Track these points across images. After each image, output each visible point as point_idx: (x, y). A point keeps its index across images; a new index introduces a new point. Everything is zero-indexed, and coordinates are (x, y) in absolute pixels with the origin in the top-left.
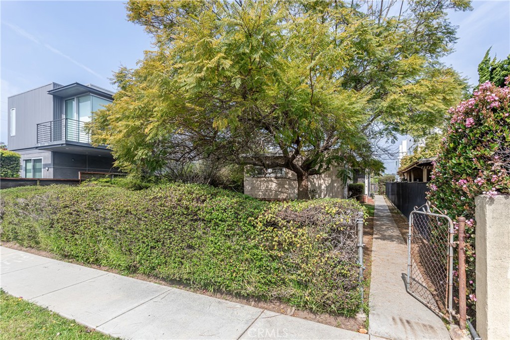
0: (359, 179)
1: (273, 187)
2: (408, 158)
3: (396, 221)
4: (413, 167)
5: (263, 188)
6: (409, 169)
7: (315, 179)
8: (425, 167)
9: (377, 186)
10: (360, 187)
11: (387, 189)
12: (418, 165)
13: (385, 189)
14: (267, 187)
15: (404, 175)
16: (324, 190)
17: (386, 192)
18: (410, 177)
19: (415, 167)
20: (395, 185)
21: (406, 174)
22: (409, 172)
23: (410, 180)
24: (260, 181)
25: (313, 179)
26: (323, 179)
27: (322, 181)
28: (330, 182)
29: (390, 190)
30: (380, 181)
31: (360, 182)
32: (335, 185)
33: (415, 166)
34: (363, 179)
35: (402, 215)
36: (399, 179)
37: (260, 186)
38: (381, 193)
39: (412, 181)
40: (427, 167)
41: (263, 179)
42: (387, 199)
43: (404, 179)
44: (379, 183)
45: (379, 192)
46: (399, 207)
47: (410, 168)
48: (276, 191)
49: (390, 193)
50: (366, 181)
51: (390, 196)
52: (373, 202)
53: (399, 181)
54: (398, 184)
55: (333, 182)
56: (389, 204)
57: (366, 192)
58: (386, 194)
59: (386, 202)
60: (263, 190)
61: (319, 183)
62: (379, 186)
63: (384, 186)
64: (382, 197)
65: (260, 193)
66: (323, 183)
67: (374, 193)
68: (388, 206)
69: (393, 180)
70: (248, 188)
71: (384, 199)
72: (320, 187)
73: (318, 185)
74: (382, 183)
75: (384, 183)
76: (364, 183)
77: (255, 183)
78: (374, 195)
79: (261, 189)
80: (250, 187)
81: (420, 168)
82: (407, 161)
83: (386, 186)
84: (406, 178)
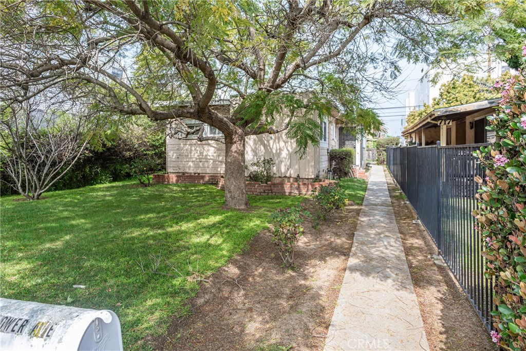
0: (347, 143)
1: (210, 154)
2: (417, 114)
3: (397, 214)
4: (424, 123)
5: (195, 155)
6: (418, 127)
8: (443, 122)
9: (375, 152)
10: (346, 155)
11: (389, 157)
12: (433, 120)
13: (385, 157)
14: (201, 153)
15: (411, 137)
16: (285, 158)
17: (387, 161)
18: (420, 140)
19: (428, 123)
20: (398, 151)
21: (413, 135)
22: (418, 132)
23: (420, 144)
24: (191, 145)
25: (268, 141)
26: (284, 141)
27: (282, 144)
28: (295, 146)
29: (392, 158)
30: (379, 146)
31: (348, 147)
33: (429, 120)
34: (353, 142)
35: (408, 202)
36: (404, 142)
37: (191, 153)
38: (380, 163)
39: (423, 146)
40: (447, 122)
42: (387, 172)
43: (411, 143)
44: (378, 148)
45: (377, 160)
46: (402, 188)
47: (421, 125)
48: (214, 161)
49: (392, 162)
50: (358, 145)
51: (392, 167)
52: (366, 176)
53: (404, 145)
54: (402, 149)
56: (390, 180)
57: (358, 162)
58: (387, 164)
59: (386, 177)
60: (194, 159)
61: (278, 148)
62: (378, 152)
63: (384, 152)
64: (381, 168)
65: (191, 164)
66: (283, 147)
67: (371, 162)
68: (388, 184)
69: (397, 144)
70: (173, 156)
71: (384, 171)
72: (279, 155)
73: (277, 151)
74: (381, 149)
75: (384, 149)
76: (355, 148)
77: (183, 148)
78: (371, 165)
79: (191, 158)
80: (175, 155)
81: (437, 123)
82: (416, 118)
83: (387, 153)
84: (414, 141)
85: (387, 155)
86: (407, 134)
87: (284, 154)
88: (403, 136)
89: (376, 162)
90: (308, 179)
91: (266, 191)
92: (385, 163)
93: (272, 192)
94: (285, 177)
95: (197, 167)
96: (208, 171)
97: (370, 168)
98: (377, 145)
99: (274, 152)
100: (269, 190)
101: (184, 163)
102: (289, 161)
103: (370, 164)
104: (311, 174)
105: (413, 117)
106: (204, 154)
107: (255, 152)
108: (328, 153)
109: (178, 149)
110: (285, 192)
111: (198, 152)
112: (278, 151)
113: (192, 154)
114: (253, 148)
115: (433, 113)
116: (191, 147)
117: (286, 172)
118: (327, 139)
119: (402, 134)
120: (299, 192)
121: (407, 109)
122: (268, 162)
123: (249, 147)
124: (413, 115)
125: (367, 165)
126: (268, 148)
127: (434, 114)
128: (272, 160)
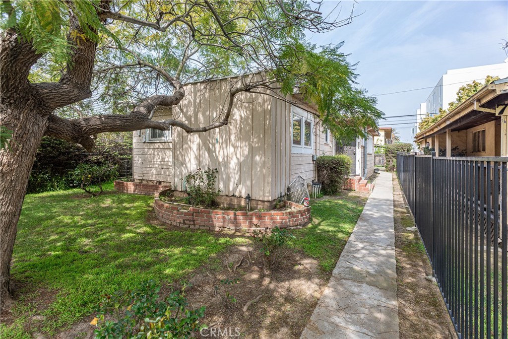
0: (345, 148)
2: (431, 121)
5: (157, 161)
7: (217, 146)
9: (384, 158)
11: (399, 163)
13: (395, 164)
14: (163, 159)
16: (234, 170)
17: (396, 168)
21: (430, 140)
22: (440, 134)
24: (154, 149)
25: (214, 145)
26: (233, 146)
27: (231, 150)
28: (246, 152)
29: (402, 165)
30: (388, 151)
32: (257, 158)
34: (353, 148)
36: (417, 150)
37: (154, 158)
38: (389, 169)
41: (157, 145)
42: (396, 182)
43: (427, 149)
44: (386, 154)
45: (386, 166)
46: (418, 223)
49: (402, 169)
50: (359, 151)
51: (402, 174)
55: (253, 151)
57: (359, 171)
58: (397, 171)
59: (394, 191)
60: (157, 166)
61: (226, 154)
62: (387, 158)
63: (394, 159)
64: (391, 175)
65: (154, 171)
66: (232, 154)
67: (381, 168)
68: (395, 206)
69: (408, 150)
70: (138, 161)
71: (393, 180)
72: (226, 164)
73: (224, 158)
74: (390, 155)
75: (394, 155)
76: (355, 154)
77: (147, 153)
78: (379, 172)
79: (154, 164)
80: (140, 160)
81: (492, 111)
82: (430, 124)
83: (397, 159)
84: (430, 147)
85: (397, 162)
86: (421, 139)
87: (233, 164)
88: (415, 142)
89: (384, 168)
90: (263, 201)
91: (187, 222)
92: (395, 170)
93: (194, 224)
94: (233, 196)
95: (159, 174)
96: (169, 179)
97: (377, 175)
98: (386, 151)
99: (221, 160)
100: (190, 221)
101: (148, 169)
102: (239, 174)
103: (378, 170)
104: (267, 195)
105: (426, 123)
106: (166, 160)
107: (198, 159)
108: (313, 161)
109: (142, 154)
110: (214, 226)
111: (161, 158)
112: (226, 159)
113: (155, 160)
114: (197, 154)
115: (490, 88)
116: (154, 152)
117: (235, 189)
118: (313, 144)
119: (415, 139)
120: (236, 226)
121: (419, 117)
122: (212, 174)
123: (192, 153)
124: (426, 122)
125: (374, 172)
126: (214, 154)
127: (494, 91)
128: (217, 172)
